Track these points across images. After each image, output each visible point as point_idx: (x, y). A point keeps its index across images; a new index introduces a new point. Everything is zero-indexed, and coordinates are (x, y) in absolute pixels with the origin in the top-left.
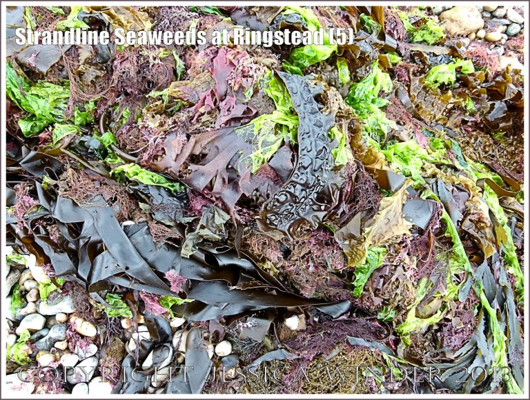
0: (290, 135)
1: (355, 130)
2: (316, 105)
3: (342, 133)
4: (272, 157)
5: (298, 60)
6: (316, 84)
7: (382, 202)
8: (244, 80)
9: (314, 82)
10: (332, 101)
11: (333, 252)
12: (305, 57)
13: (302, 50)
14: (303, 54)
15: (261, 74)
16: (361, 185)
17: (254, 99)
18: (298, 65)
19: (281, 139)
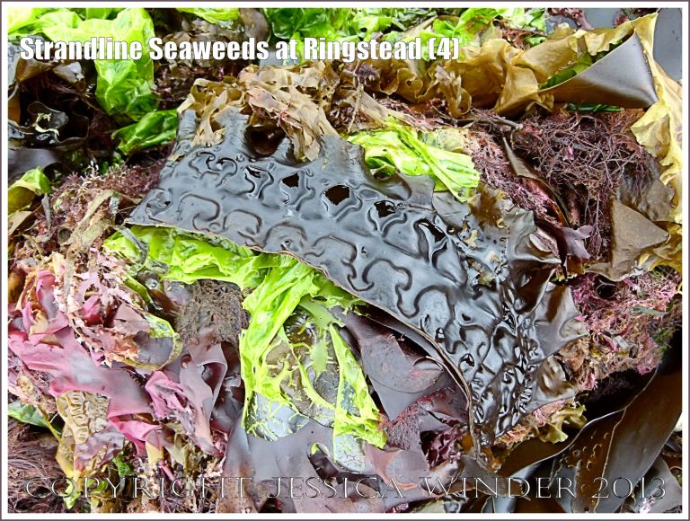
0: (333, 301)
1: (382, 73)
2: (276, 167)
3: (384, 128)
4: (375, 396)
5: (126, 102)
6: (215, 127)
7: (643, 139)
8: (118, 327)
9: (206, 125)
10: (284, 108)
11: (635, 292)
12: (126, 86)
13: (105, 83)
14: (116, 87)
15: (120, 269)
16: (555, 160)
17: (184, 321)
18: (140, 109)
19: (333, 330)
